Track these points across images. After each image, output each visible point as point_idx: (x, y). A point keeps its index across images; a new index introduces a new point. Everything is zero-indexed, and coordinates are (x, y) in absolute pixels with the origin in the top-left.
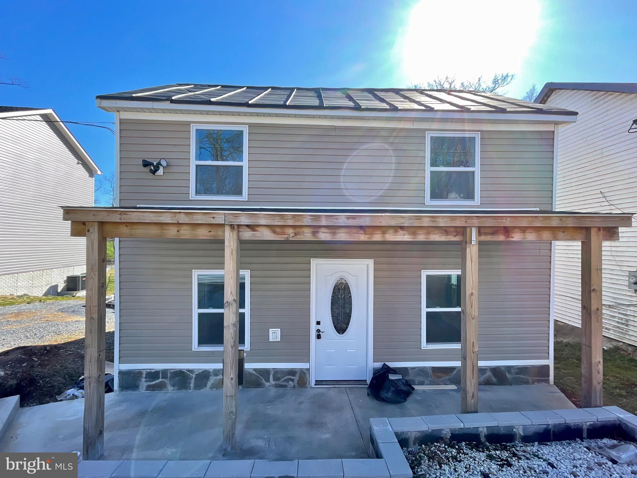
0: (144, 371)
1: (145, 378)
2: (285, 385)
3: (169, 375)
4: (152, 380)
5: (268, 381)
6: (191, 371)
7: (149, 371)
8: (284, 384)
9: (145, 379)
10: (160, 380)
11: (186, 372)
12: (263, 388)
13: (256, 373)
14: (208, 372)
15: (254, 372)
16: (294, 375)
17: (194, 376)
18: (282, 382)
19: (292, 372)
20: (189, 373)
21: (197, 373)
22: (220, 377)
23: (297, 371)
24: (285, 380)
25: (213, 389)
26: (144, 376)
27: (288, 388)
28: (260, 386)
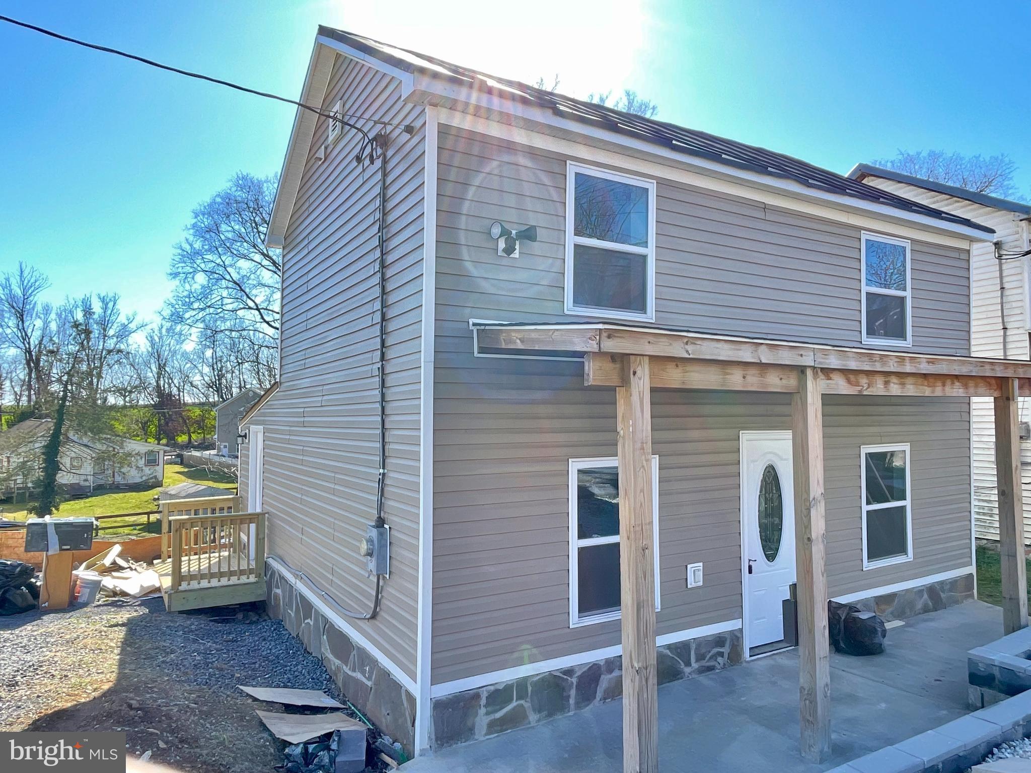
0: (483, 691)
1: (485, 706)
2: (713, 666)
3: (530, 689)
4: (498, 707)
5: (688, 664)
6: (569, 672)
7: (492, 688)
8: (711, 663)
9: (486, 708)
10: (514, 704)
11: (561, 675)
12: (682, 679)
13: (671, 653)
14: (598, 667)
15: (668, 652)
16: (723, 646)
17: (574, 680)
18: (708, 661)
19: (719, 640)
20: (565, 677)
21: (578, 673)
22: (616, 673)
23: (726, 636)
24: (711, 658)
25: (607, 701)
26: (483, 701)
27: (717, 671)
28: (679, 676)
